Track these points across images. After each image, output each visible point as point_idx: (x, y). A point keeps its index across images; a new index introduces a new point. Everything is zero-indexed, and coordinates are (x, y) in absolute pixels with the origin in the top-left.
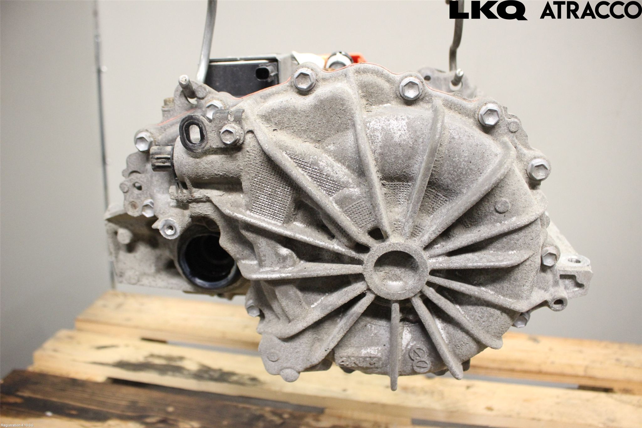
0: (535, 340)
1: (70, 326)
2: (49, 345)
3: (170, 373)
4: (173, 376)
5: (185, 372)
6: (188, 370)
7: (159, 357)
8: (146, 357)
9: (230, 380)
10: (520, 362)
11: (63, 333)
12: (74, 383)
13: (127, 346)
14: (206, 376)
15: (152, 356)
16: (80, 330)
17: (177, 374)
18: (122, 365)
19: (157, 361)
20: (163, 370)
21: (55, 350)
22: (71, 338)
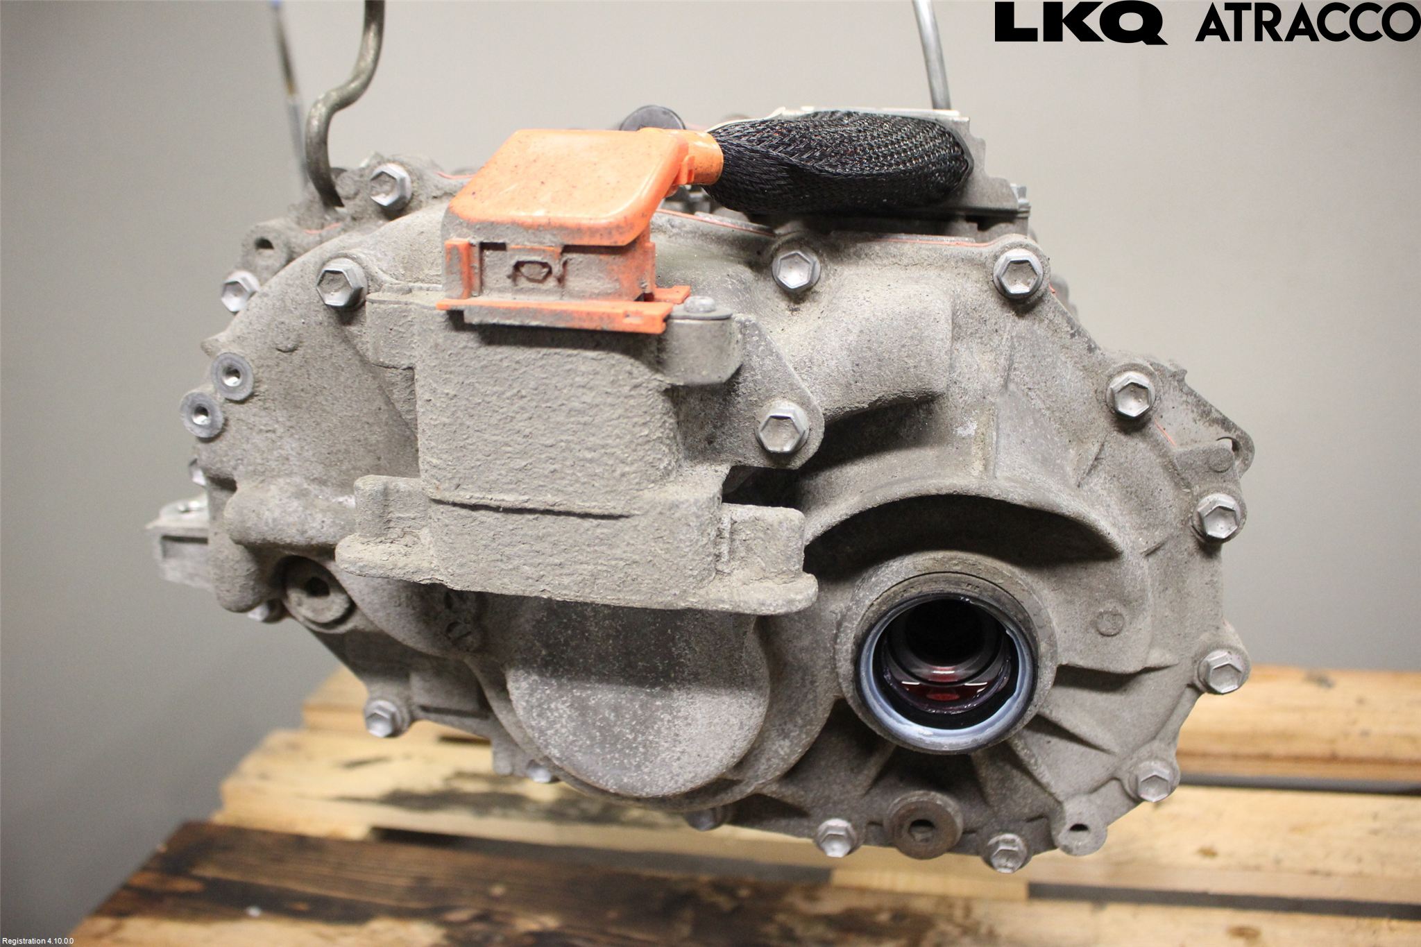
0: (1323, 682)
1: (294, 721)
2: (251, 764)
3: (497, 811)
4: (505, 816)
5: (529, 807)
6: (535, 802)
7: (475, 776)
8: (447, 779)
9: (623, 819)
10: (1285, 736)
11: (278, 738)
12: (302, 844)
13: (408, 757)
14: (573, 812)
15: (460, 775)
16: (314, 729)
17: (513, 812)
18: (398, 799)
19: (471, 787)
20: (481, 804)
21: (264, 776)
22: (294, 747)
